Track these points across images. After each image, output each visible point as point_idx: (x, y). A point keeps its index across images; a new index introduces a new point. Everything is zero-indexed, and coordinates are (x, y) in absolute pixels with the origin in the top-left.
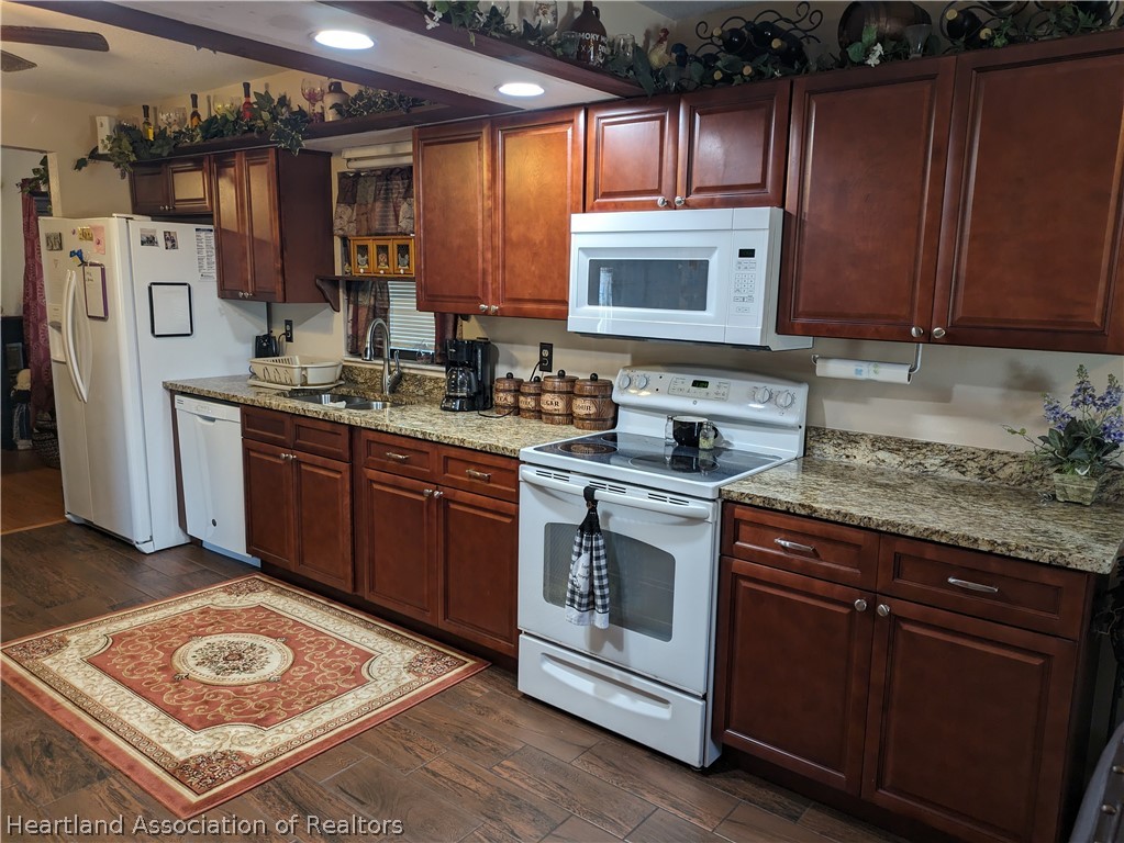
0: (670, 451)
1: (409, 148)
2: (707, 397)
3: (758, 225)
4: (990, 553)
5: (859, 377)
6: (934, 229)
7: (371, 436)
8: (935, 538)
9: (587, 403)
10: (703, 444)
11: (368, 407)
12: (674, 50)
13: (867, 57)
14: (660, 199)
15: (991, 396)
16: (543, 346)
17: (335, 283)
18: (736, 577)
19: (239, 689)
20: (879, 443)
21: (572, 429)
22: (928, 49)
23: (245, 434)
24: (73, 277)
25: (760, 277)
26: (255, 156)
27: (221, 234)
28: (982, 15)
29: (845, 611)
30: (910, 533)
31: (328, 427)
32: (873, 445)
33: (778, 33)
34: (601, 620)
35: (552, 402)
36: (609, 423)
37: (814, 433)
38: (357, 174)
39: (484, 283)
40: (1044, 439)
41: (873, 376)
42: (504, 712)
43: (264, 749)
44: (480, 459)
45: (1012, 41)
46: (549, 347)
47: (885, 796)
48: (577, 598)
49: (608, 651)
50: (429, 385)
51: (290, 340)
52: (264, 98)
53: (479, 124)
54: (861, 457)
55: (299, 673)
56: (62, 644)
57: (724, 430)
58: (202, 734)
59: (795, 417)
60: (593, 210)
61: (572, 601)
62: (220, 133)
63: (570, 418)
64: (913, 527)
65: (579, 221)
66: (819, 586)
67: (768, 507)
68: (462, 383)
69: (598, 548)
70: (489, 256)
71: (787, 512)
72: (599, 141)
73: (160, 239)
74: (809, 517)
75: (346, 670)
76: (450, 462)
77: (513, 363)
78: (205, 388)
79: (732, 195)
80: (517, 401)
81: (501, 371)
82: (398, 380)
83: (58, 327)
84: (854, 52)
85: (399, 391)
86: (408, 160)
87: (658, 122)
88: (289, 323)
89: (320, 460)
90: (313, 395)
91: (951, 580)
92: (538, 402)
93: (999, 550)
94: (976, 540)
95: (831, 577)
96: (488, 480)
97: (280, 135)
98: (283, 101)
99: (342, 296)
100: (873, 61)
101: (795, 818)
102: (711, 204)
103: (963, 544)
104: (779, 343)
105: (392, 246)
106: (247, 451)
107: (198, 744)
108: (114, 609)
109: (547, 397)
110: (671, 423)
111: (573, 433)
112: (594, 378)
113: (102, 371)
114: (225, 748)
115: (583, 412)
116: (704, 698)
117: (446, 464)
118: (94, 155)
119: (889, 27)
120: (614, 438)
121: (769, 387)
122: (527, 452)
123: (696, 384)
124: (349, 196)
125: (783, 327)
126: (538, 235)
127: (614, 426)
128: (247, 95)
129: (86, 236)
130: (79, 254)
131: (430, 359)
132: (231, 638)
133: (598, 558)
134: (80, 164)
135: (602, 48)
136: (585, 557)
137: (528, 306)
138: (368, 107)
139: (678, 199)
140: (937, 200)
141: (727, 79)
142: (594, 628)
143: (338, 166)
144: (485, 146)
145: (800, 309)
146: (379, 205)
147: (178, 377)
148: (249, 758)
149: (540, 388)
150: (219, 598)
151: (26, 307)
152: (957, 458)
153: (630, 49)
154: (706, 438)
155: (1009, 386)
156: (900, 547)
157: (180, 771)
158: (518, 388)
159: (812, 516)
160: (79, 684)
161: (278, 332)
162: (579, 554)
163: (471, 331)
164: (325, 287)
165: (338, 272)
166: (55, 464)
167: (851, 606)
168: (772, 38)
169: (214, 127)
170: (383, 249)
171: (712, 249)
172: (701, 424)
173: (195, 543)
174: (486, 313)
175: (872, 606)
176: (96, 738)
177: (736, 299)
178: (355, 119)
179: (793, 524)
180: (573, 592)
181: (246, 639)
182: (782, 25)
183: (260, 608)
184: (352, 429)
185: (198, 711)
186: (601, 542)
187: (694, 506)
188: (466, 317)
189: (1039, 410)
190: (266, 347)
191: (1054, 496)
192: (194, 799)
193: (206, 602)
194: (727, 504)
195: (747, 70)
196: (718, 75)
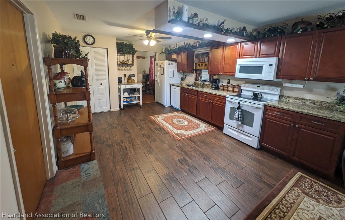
0: (252, 97)
1: (209, 49)
2: (260, 89)
3: (274, 61)
4: (322, 118)
5: (292, 86)
6: (312, 61)
7: (201, 92)
8: (310, 114)
9: (237, 89)
10: (259, 97)
11: (199, 88)
12: (257, 32)
13: (298, 32)
14: (254, 56)
15: (322, 91)
16: (228, 80)
17: (194, 70)
18: (266, 118)
19: (182, 126)
20: (295, 98)
21: (234, 93)
22: (312, 29)
23: (181, 91)
24: (159, 69)
25: (273, 69)
26: (184, 52)
27: (178, 63)
28: (324, 22)
29: (289, 126)
30: (304, 113)
31: (194, 91)
32: (294, 99)
33: (279, 29)
34: (240, 123)
35: (230, 89)
36: (240, 92)
37: (281, 96)
38: (198, 54)
39: (220, 70)
40: (335, 99)
41: (295, 86)
42: (221, 135)
43: (187, 134)
44: (219, 97)
45: (332, 27)
46: (230, 80)
47: (295, 158)
48: (236, 119)
49: (240, 128)
50: (208, 86)
51: (186, 78)
52: (187, 44)
53: (221, 46)
54: (291, 101)
55: (190, 125)
56: (159, 117)
57: (263, 95)
58: (179, 131)
59: (278, 93)
60: (241, 58)
61: (235, 119)
62: (180, 49)
63: (233, 91)
64: (305, 112)
65: (238, 60)
66: (283, 121)
67: (274, 107)
68: (214, 85)
69: (240, 111)
70: (221, 66)
71: (278, 108)
72: (243, 47)
73: (171, 64)
74: (282, 109)
75: (196, 126)
76: (214, 97)
77: (223, 82)
78: (176, 84)
79: (268, 55)
80: (224, 88)
81: (221, 84)
82: (203, 84)
83: (157, 76)
84: (295, 31)
85: (203, 86)
86: (209, 51)
87: (254, 44)
88: (186, 76)
89: (192, 95)
90: (190, 86)
91: (313, 122)
92: (227, 89)
93: (324, 117)
94: (319, 115)
95: (286, 120)
96: (220, 100)
97: (190, 49)
98: (190, 44)
99: (195, 72)
100: (299, 32)
101: (275, 159)
102: (264, 57)
103: (316, 116)
104: (276, 80)
105: (204, 64)
106: (181, 94)
107: (179, 132)
108: (164, 114)
109: (229, 88)
110: (253, 93)
111: (234, 94)
112: (238, 85)
113: (162, 81)
114: (182, 133)
115: (236, 90)
116: (258, 137)
117: (213, 97)
118: (162, 53)
119: (303, 26)
120: (241, 95)
121: (273, 88)
122: (228, 96)
123: (258, 87)
124: (197, 57)
125: (277, 77)
126: (230, 62)
127: (241, 93)
128: (185, 43)
129: (162, 63)
130: (160, 66)
131: (208, 82)
132: (179, 119)
133: (240, 113)
134: (160, 54)
135: (246, 33)
136: (238, 113)
137: (227, 73)
138: (204, 44)
139: (257, 56)
140: (312, 56)
141: (268, 37)
142: (238, 124)
143: (196, 53)
144: (222, 49)
145: (281, 74)
146: (202, 58)
147: (172, 83)
148: (185, 135)
149: (228, 87)
150: (176, 114)
151: (149, 73)
152: (314, 102)
153: (250, 33)
154: (260, 96)
155: (327, 89)
156: (302, 115)
157: (177, 134)
158: (224, 86)
159: (283, 109)
160: (162, 122)
161: (184, 77)
162: (237, 112)
163: (216, 77)
164: (193, 71)
165: (194, 68)
166: (154, 95)
167: (290, 125)
168: (278, 30)
169: (179, 48)
170: (202, 65)
171: (264, 64)
172: (259, 93)
173: (172, 106)
174: (220, 74)
175: (295, 125)
176: (166, 129)
177: (268, 73)
178: (201, 46)
179: (279, 110)
180: (235, 118)
181: (182, 120)
182: (279, 27)
183: (182, 116)
184: (198, 91)
185: (177, 128)
186: (241, 111)
187: (259, 106)
188: (215, 75)
189: (334, 94)
190: (183, 79)
191: (337, 110)
192: (180, 138)
193: (175, 114)
194: (265, 106)
195: (272, 35)
196: (266, 36)
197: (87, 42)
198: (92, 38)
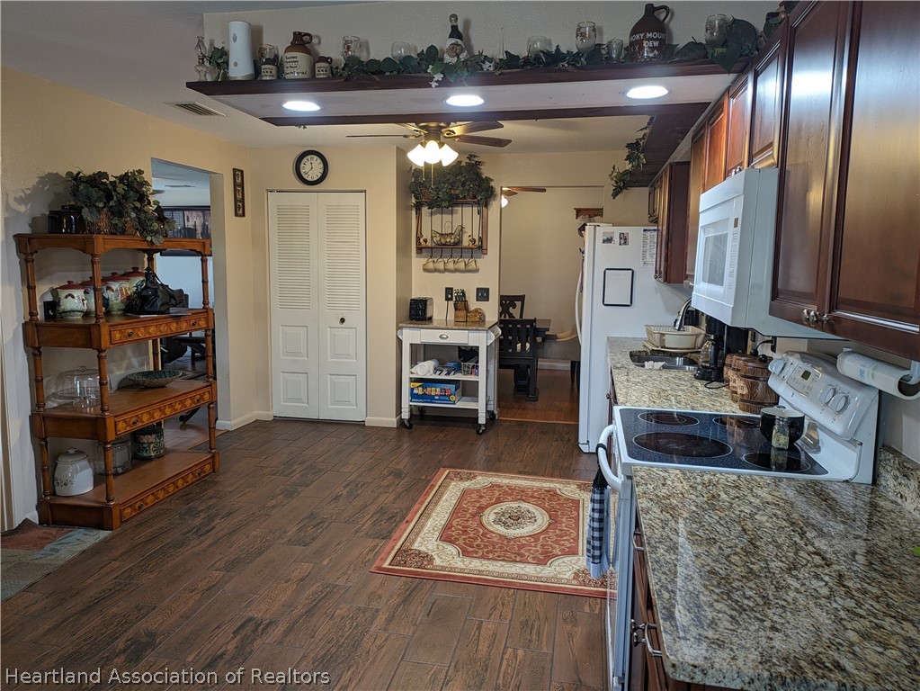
9: (742, 383)
19: (488, 532)
25: (737, 250)
43: (444, 564)
55: (525, 541)
58: (438, 543)
73: (616, 238)
75: (547, 553)
107: (429, 547)
114: (433, 554)
123: (804, 373)
132: (533, 509)
148: (430, 564)
150: (569, 486)
157: (404, 551)
160: (445, 497)
181: (537, 513)
183: (576, 501)
185: (457, 532)
192: (385, 566)
197: (305, 177)
198: (319, 160)
